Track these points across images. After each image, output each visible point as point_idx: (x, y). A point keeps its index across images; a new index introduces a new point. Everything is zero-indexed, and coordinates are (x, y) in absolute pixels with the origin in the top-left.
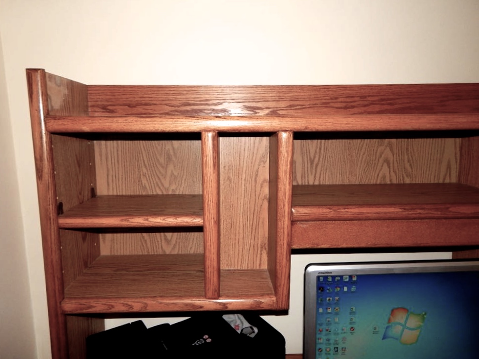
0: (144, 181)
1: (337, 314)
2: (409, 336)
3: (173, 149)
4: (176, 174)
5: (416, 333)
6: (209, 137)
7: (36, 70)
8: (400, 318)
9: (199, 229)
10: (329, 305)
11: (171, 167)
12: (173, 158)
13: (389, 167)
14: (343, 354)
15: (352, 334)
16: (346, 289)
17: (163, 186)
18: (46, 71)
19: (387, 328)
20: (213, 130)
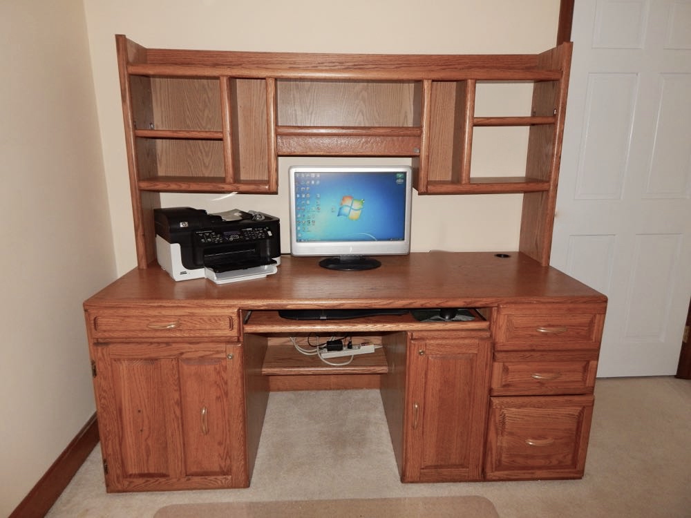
0: (188, 122)
1: (309, 199)
2: (355, 214)
3: (208, 97)
4: (210, 116)
5: (359, 212)
6: (224, 80)
7: (121, 35)
8: (348, 202)
9: (221, 139)
10: (303, 192)
11: (206, 112)
12: (208, 104)
13: (363, 115)
14: (313, 225)
15: (319, 212)
16: (313, 182)
17: (201, 125)
18: (127, 37)
19: (340, 209)
20: (226, 76)
